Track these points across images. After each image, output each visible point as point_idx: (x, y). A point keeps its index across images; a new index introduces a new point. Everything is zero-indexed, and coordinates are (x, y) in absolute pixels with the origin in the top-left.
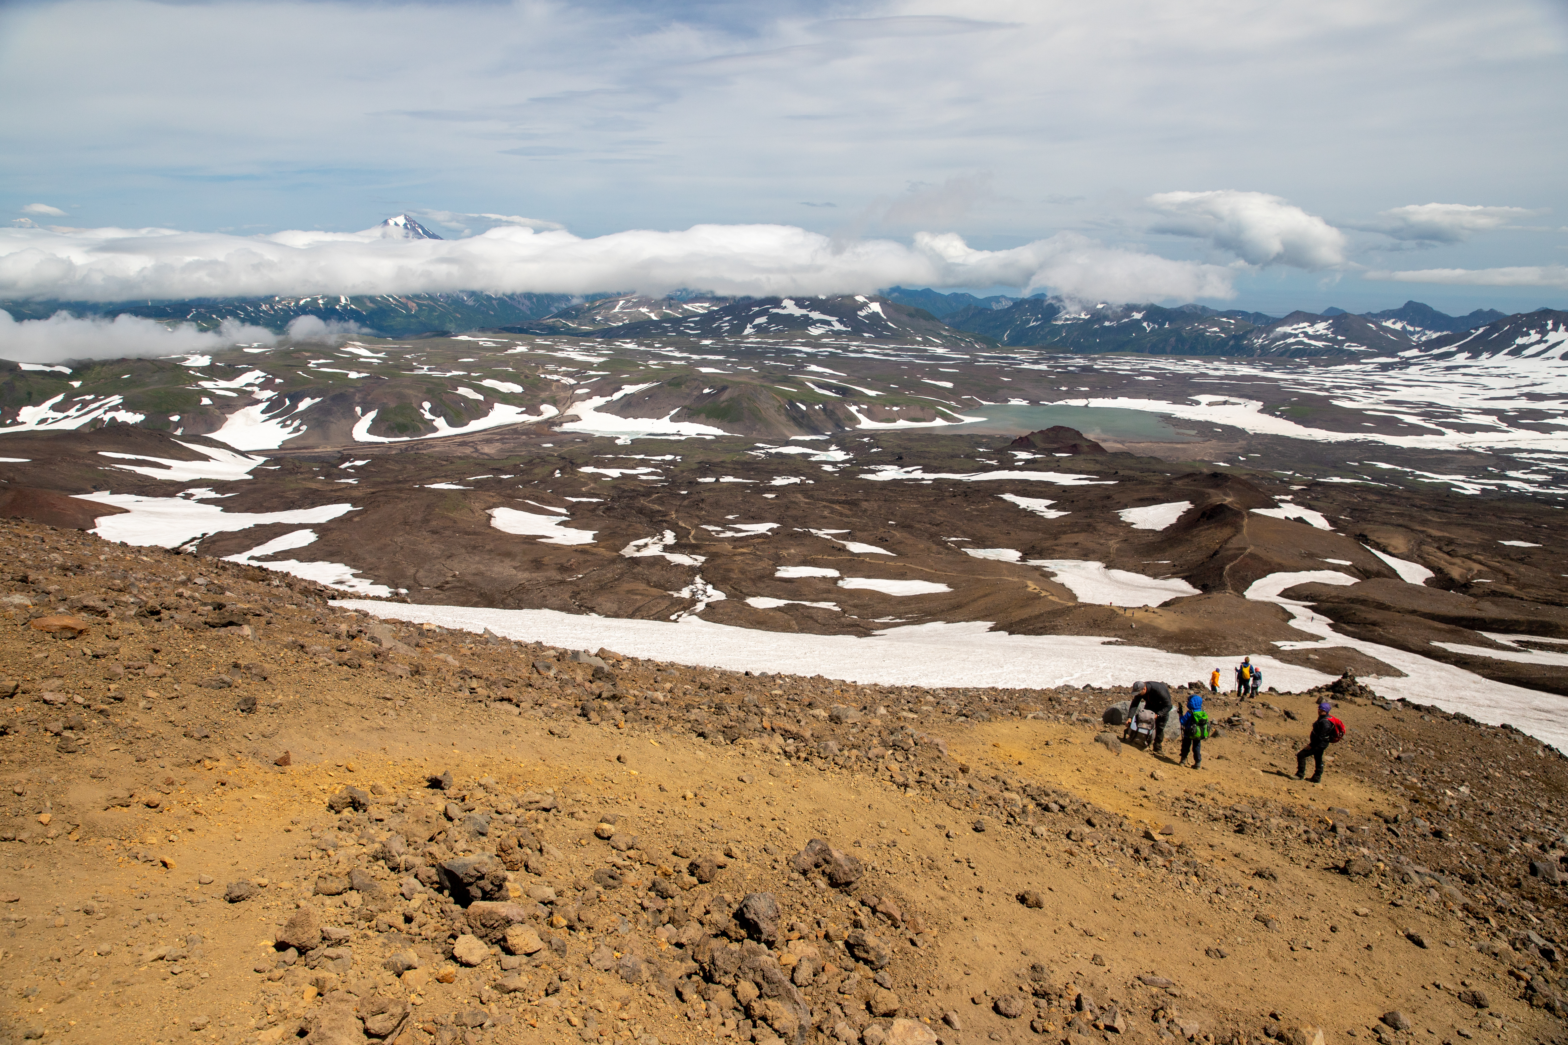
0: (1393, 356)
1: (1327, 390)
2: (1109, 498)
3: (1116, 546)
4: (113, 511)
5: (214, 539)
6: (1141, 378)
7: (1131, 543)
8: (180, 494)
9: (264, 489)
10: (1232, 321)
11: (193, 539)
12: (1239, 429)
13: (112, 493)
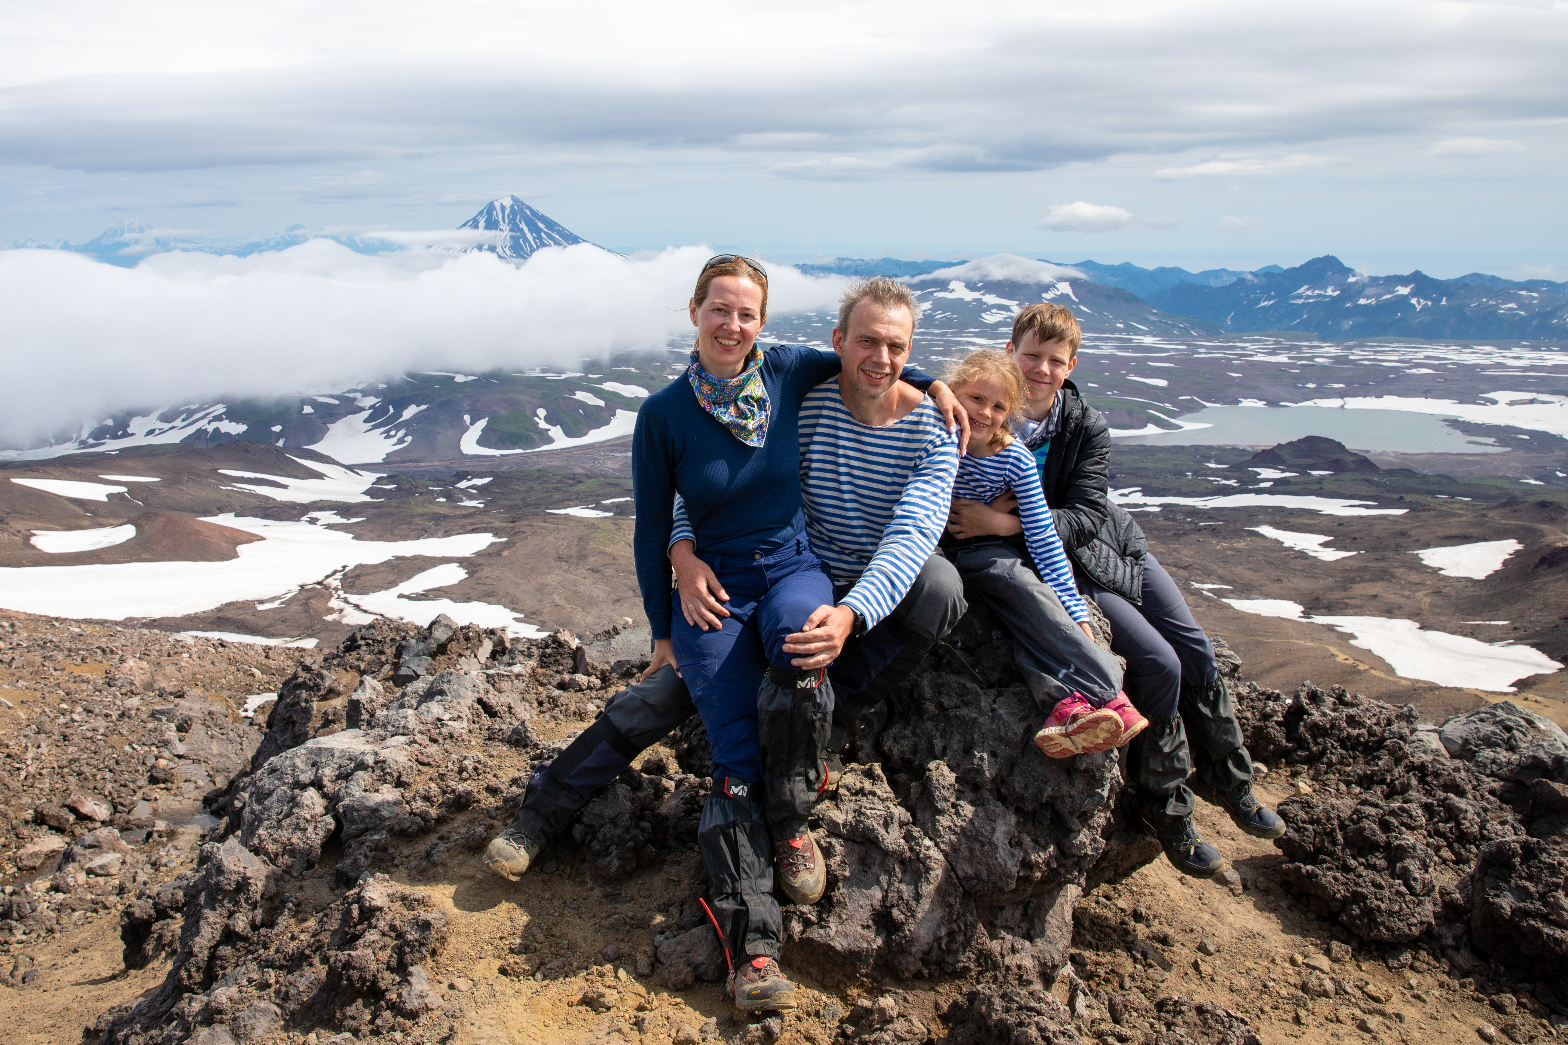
2: (1403, 534)
3: (1428, 600)
4: (252, 538)
5: (357, 572)
6: (1414, 371)
7: (1447, 596)
8: (305, 518)
9: (391, 514)
10: (1535, 295)
11: (335, 572)
12: (1553, 436)
13: (237, 515)
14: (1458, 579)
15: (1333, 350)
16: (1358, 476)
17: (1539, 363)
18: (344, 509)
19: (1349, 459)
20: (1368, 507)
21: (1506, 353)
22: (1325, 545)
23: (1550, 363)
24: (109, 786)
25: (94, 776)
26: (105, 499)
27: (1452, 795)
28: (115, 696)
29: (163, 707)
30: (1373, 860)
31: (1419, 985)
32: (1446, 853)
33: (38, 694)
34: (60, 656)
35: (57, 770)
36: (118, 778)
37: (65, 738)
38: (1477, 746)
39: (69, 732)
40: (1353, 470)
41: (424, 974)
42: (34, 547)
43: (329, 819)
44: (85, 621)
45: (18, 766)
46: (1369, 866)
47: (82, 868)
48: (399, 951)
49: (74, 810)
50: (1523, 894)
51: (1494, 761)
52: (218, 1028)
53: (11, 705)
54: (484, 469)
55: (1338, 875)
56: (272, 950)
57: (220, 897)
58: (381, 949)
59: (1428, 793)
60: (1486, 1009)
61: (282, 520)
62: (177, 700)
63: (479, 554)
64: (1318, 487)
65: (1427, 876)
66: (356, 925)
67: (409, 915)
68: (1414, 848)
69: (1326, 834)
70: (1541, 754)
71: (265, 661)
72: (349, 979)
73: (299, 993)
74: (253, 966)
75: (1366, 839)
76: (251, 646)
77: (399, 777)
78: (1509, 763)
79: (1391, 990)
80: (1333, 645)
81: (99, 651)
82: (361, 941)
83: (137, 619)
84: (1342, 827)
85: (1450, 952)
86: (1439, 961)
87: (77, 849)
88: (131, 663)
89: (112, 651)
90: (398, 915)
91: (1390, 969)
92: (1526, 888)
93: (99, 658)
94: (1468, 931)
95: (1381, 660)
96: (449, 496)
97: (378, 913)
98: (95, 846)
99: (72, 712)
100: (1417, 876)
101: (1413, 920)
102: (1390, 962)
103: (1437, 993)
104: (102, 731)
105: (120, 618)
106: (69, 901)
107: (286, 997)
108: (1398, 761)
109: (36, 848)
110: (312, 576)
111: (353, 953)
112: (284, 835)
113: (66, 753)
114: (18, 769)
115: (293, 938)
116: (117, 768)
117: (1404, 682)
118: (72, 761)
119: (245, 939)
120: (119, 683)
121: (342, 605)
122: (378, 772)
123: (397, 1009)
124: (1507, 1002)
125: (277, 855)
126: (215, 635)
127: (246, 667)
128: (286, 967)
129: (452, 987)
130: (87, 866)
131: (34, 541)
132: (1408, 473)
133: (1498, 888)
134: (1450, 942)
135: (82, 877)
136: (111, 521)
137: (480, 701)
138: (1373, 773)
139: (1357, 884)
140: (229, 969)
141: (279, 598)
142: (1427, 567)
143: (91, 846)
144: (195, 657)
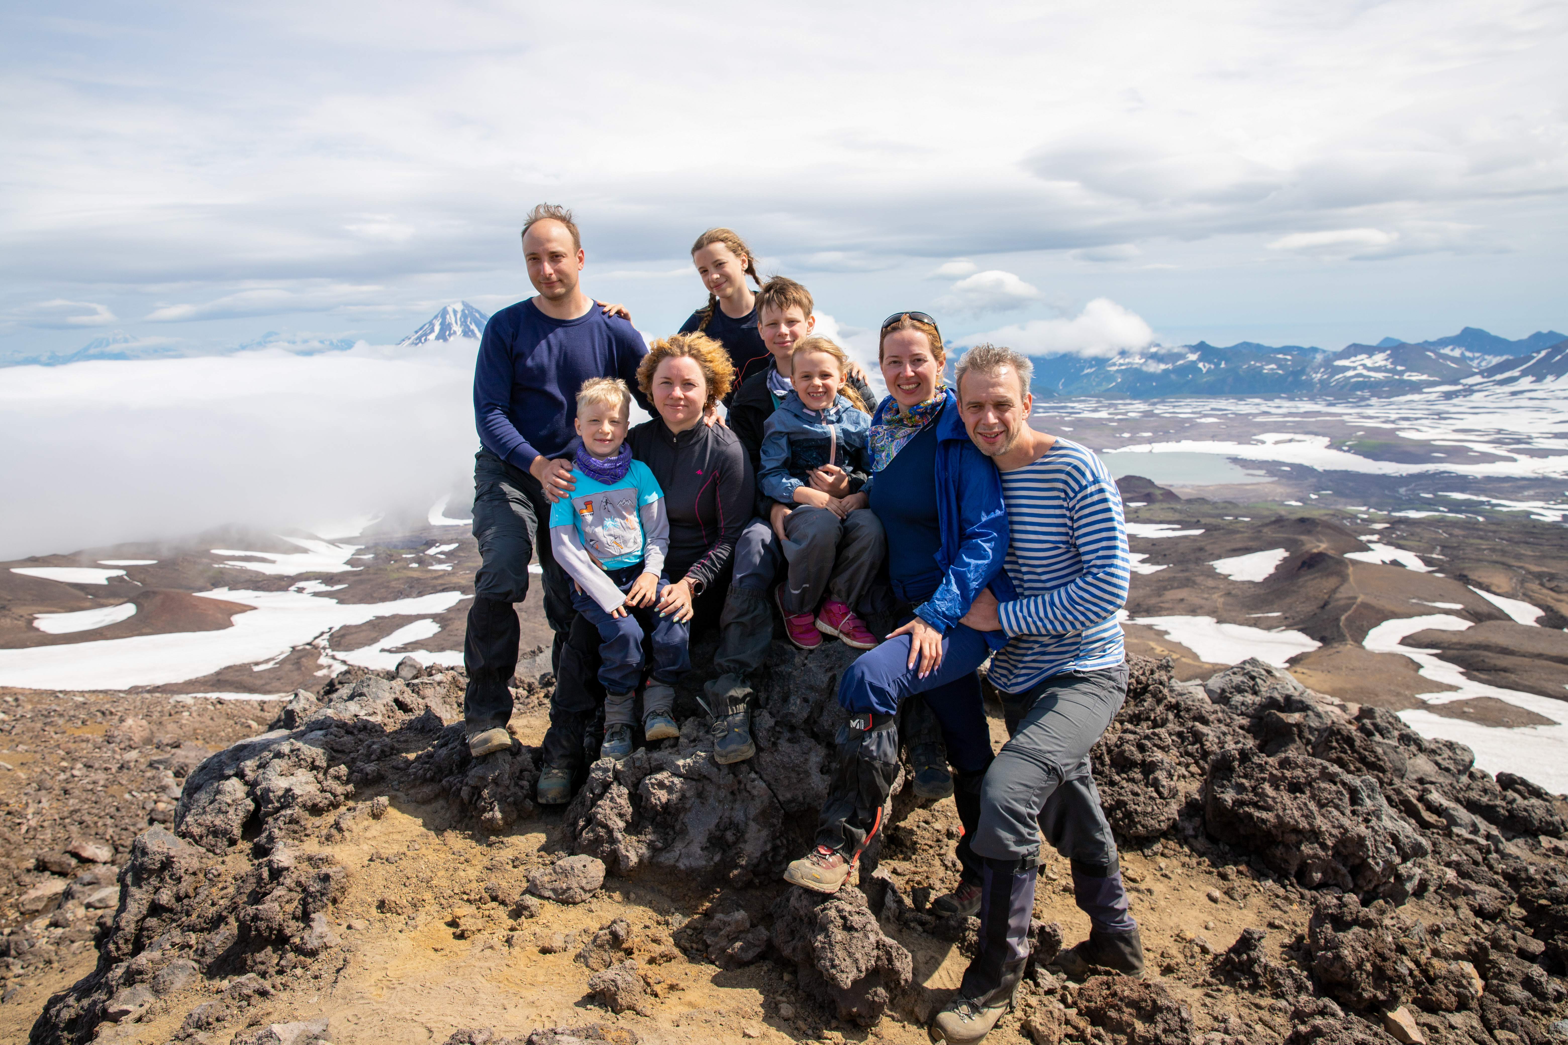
0: (1455, 382)
1: (1393, 422)
2: (1201, 549)
3: (1221, 600)
4: (244, 608)
5: (342, 632)
6: (1203, 420)
7: (1235, 596)
8: (293, 588)
9: (370, 580)
10: (1289, 357)
11: (322, 634)
12: (1307, 467)
13: (230, 589)
14: (1243, 583)
15: (1142, 406)
16: (1165, 505)
17: (1294, 410)
18: (328, 579)
19: (1158, 492)
20: (1173, 529)
21: (1270, 403)
22: (1143, 561)
23: (1302, 410)
24: (110, 831)
25: (96, 823)
26: (105, 582)
27: (1197, 724)
28: (114, 752)
29: (160, 757)
30: (1132, 775)
31: (1167, 867)
32: (1194, 769)
33: (38, 756)
34: (61, 722)
35: (58, 821)
36: (119, 823)
37: (66, 792)
38: (1231, 693)
39: (69, 786)
40: (1162, 501)
41: (325, 919)
42: (37, 630)
43: (249, 801)
44: (90, 692)
45: (18, 821)
46: (1129, 780)
47: (81, 904)
48: (304, 903)
49: (75, 855)
50: (1241, 788)
51: (1243, 704)
52: (139, 987)
53: (10, 767)
54: (450, 537)
55: (1106, 789)
56: (194, 916)
57: (145, 876)
58: (287, 902)
59: (1182, 724)
60: (1215, 879)
61: (271, 591)
62: (174, 751)
63: (449, 610)
64: (1135, 516)
65: (1172, 783)
66: (266, 884)
67: (313, 872)
68: (1162, 762)
69: (1097, 758)
70: (1276, 695)
71: (260, 714)
72: (257, 929)
73: (215, 949)
74: (176, 932)
75: (1127, 759)
76: (248, 702)
77: (313, 762)
78: (1254, 704)
79: (1145, 873)
80: (1153, 640)
81: (99, 714)
82: (269, 897)
83: (142, 687)
84: (1109, 751)
85: (1191, 840)
86: (1182, 847)
87: (76, 887)
88: (130, 721)
89: (111, 713)
90: (306, 874)
91: (1146, 857)
92: (1242, 784)
93: (99, 720)
94: (1204, 823)
95: (1189, 650)
96: (420, 561)
97: (285, 873)
98: (94, 883)
99: (72, 769)
100: (1165, 783)
101: (1162, 818)
102: (1146, 851)
103: (1180, 871)
104: (102, 783)
105: (126, 687)
106: (68, 934)
107: (203, 953)
108: (1159, 702)
109: (39, 893)
110: (301, 639)
111: (260, 907)
112: (208, 819)
113: (67, 805)
114: (19, 824)
115: (213, 904)
116: (118, 814)
117: (1207, 666)
118: (72, 812)
119: (170, 910)
120: (118, 740)
121: (331, 661)
122: (294, 759)
123: (299, 950)
124: (1229, 872)
125: (201, 837)
126: (213, 696)
127: (243, 720)
128: (207, 929)
129: (349, 927)
130: (86, 902)
131: (36, 624)
132: (1202, 501)
133: (1223, 786)
134: (1191, 832)
135: (81, 912)
136: (112, 601)
137: (396, 701)
138: (1140, 713)
139: (1120, 794)
140: (156, 938)
141: (273, 659)
142: (1219, 574)
143: (89, 884)
144: (194, 714)
